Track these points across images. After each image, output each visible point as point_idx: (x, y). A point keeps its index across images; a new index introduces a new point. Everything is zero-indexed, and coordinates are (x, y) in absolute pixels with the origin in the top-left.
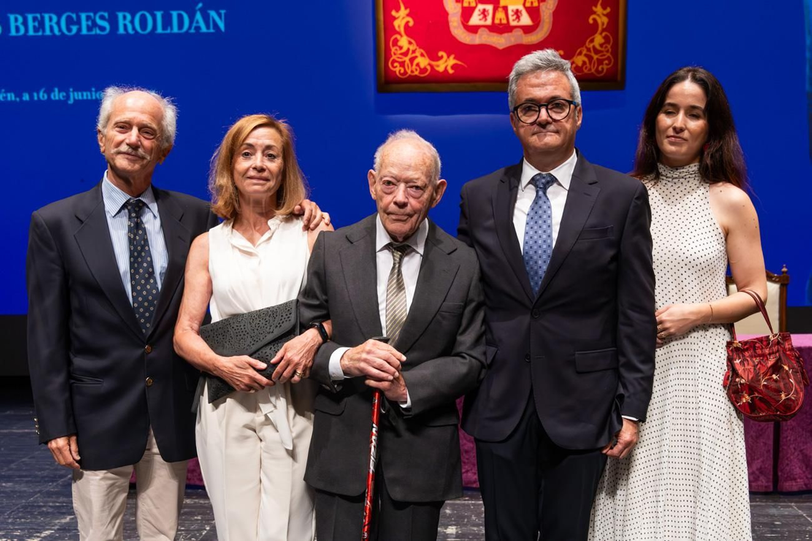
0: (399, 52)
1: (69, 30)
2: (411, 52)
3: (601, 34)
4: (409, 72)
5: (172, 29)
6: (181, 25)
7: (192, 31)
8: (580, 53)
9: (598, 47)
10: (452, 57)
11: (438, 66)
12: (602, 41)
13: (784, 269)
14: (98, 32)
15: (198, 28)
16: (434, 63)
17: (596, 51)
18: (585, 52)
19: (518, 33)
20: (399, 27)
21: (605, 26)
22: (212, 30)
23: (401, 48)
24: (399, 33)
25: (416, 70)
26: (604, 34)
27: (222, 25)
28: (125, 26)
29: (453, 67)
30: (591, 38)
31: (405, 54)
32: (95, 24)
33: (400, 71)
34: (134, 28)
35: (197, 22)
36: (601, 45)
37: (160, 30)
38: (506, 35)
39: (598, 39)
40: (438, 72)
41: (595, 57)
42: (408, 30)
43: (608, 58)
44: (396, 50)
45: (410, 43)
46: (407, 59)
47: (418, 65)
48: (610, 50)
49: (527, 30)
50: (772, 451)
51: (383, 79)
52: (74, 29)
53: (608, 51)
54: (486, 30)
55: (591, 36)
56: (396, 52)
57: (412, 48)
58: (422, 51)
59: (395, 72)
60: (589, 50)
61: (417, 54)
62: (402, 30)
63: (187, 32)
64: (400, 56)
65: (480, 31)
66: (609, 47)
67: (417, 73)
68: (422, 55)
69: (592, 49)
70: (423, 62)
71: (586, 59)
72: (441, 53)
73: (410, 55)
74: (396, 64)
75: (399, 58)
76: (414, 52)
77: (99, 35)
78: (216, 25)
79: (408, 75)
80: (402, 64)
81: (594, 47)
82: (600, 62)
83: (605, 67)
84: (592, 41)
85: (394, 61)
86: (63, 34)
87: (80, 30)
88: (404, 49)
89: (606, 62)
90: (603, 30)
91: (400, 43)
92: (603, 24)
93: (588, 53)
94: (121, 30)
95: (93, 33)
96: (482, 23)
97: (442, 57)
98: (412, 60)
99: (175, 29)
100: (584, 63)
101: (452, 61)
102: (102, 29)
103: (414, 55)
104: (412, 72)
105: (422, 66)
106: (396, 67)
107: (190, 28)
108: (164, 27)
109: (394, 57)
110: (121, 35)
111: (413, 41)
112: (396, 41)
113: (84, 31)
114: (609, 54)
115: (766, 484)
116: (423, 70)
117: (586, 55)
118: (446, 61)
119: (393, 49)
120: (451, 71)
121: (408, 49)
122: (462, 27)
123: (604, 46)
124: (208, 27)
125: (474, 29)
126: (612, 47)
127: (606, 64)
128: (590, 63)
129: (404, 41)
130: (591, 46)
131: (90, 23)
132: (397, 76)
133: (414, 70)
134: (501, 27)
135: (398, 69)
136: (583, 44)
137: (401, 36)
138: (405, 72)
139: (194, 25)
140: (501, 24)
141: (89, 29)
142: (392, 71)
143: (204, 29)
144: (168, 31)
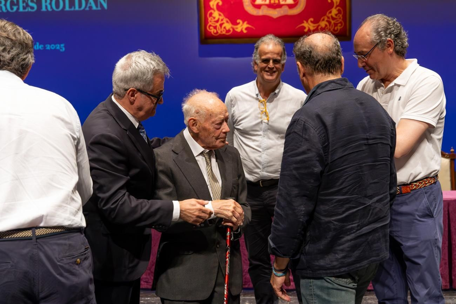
0: (213, 20)
1: (12, 9)
2: (220, 20)
3: (336, 8)
4: (219, 32)
5: (75, 8)
6: (80, 5)
7: (87, 9)
8: (323, 20)
9: (334, 16)
10: (245, 23)
11: (237, 28)
12: (337, 12)
13: (452, 150)
14: (30, 10)
15: (91, 7)
16: (235, 27)
17: (333, 19)
18: (326, 19)
19: (286, 8)
20: (213, 5)
21: (338, 3)
22: (99, 8)
23: (214, 18)
24: (213, 9)
25: (224, 31)
26: (338, 8)
27: (105, 5)
28: (46, 7)
29: (246, 29)
30: (329, 11)
31: (217, 21)
32: (27, 5)
33: (214, 32)
34: (51, 7)
35: (90, 3)
36: (336, 15)
37: (67, 8)
38: (278, 10)
39: (334, 11)
40: (237, 32)
41: (333, 22)
42: (219, 8)
43: (341, 23)
44: (211, 19)
45: (220, 15)
46: (218, 25)
47: (225, 28)
48: (342, 18)
49: (291, 6)
50: (447, 263)
51: (203, 37)
52: (15, 8)
53: (340, 18)
54: (266, 7)
55: (330, 9)
56: (211, 20)
57: (221, 18)
58: (227, 20)
59: (211, 32)
60: (328, 18)
61: (224, 21)
62: (215, 7)
63: (84, 10)
64: (214, 23)
65: (262, 7)
66: (341, 16)
67: (224, 33)
68: (227, 22)
69: (330, 18)
70: (228, 26)
71: (327, 23)
72: (238, 21)
73: (220, 22)
74: (211, 28)
75: (213, 24)
76: (222, 20)
77: (30, 12)
78: (101, 5)
79: (218, 34)
80: (215, 27)
81: (332, 16)
82: (336, 25)
83: (339, 28)
84: (330, 12)
85: (210, 26)
86: (8, 11)
87: (18, 9)
88: (216, 19)
89: (339, 25)
90: (337, 6)
91: (213, 15)
92: (337, 2)
93: (329, 20)
94: (44, 9)
95: (27, 10)
96: (263, 3)
97: (239, 23)
98: (221, 25)
99: (77, 8)
100: (326, 25)
101: (246, 25)
102: (32, 8)
103: (222, 22)
104: (221, 32)
105: (227, 28)
106: (211, 29)
107: (86, 7)
108: (70, 7)
109: (210, 23)
110: (44, 12)
111: (221, 14)
112: (211, 14)
113: (21, 10)
114: (341, 20)
115: (445, 284)
116: (228, 31)
117: (327, 21)
118: (242, 25)
119: (209, 19)
120: (245, 31)
121: (219, 19)
122: (251, 5)
123: (338, 15)
124: (97, 6)
125: (259, 7)
126: (343, 16)
127: (340, 26)
128: (330, 25)
129: (216, 14)
130: (330, 15)
131: (25, 4)
132: (212, 34)
133: (222, 31)
134: (275, 5)
135: (212, 31)
136: (325, 14)
137: (214, 11)
138: (217, 32)
139: (89, 5)
140: (275, 3)
141: (24, 8)
142: (209, 32)
143: (94, 8)
144: (73, 9)
